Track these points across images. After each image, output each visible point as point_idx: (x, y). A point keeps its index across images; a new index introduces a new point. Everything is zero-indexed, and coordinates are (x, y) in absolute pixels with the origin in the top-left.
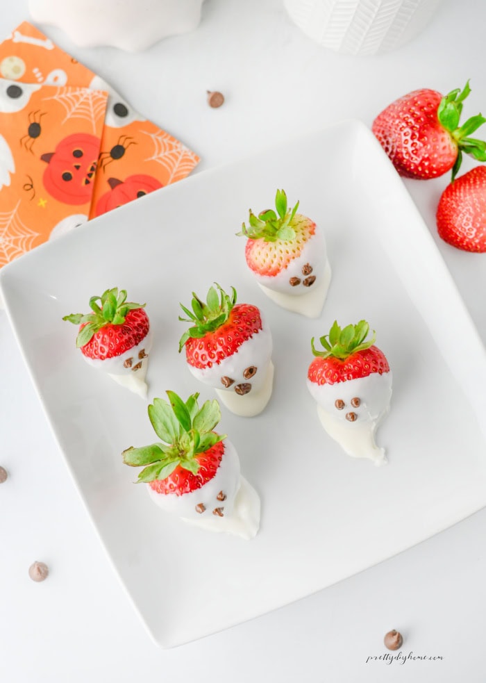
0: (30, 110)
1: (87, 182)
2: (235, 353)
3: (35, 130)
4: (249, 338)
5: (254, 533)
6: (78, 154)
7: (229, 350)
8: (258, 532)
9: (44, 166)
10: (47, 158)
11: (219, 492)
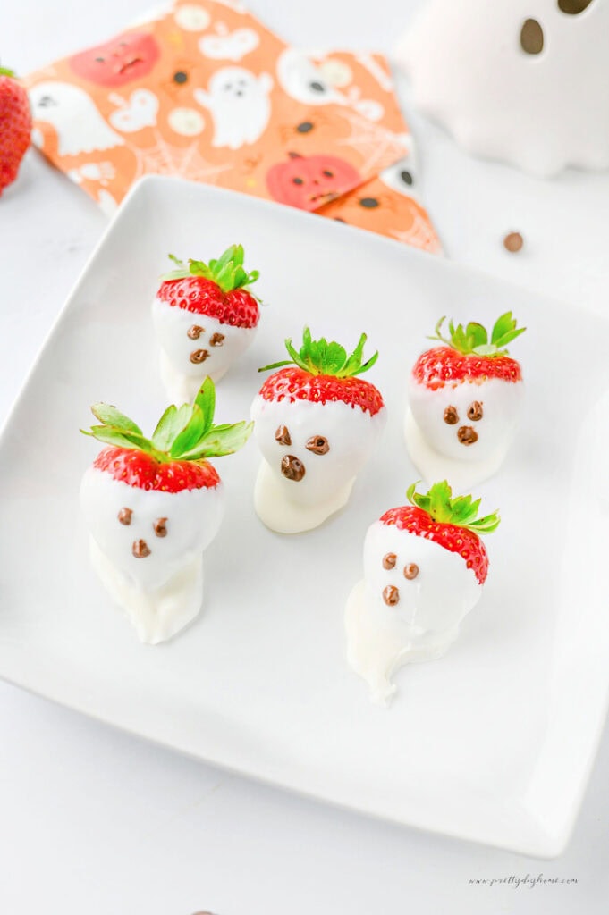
0: (318, 110)
1: (314, 199)
2: (320, 402)
3: (305, 128)
4: (350, 404)
5: (156, 640)
6: (328, 175)
7: (316, 395)
8: (162, 644)
9: (284, 158)
10: (294, 156)
11: (164, 516)
